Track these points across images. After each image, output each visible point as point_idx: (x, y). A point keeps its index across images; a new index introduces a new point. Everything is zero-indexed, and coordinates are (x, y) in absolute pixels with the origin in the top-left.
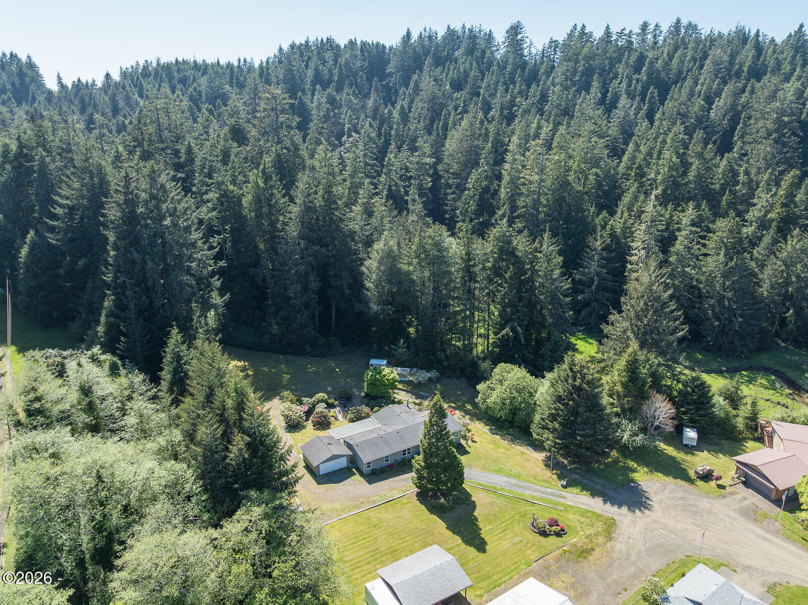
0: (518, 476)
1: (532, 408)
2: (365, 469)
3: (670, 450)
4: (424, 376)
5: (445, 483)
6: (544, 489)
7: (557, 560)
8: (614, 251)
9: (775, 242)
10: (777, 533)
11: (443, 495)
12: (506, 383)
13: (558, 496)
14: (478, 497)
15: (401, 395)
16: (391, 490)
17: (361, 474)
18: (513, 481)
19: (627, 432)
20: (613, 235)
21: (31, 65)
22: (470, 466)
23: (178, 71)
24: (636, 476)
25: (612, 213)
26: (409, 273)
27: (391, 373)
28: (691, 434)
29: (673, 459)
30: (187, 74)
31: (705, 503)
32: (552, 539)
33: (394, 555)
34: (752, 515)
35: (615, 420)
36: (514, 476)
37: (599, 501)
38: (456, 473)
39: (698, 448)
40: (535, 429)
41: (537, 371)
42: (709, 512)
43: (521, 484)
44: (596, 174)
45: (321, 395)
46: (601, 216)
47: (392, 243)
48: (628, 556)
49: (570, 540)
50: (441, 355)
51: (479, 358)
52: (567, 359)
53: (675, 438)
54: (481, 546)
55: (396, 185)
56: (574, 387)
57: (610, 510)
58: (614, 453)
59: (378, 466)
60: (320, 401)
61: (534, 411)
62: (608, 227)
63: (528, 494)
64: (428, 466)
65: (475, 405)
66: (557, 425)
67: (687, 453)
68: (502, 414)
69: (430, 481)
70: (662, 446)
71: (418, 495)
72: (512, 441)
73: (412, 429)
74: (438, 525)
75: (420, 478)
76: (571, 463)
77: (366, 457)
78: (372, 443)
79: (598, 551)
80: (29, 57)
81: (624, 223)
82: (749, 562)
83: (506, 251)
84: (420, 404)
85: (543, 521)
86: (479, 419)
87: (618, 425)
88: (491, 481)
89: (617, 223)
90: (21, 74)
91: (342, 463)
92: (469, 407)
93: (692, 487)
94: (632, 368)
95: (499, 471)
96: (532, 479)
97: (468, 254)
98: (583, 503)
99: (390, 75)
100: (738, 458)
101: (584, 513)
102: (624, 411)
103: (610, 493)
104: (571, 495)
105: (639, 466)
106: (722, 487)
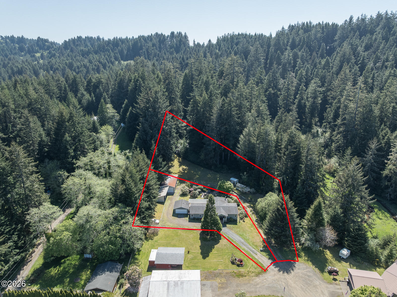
0: (247, 240)
3: (329, 255)
4: (247, 189)
6: (251, 248)
7: (227, 273)
11: (210, 235)
13: (254, 253)
14: (223, 241)
16: (194, 226)
17: (189, 218)
18: (242, 241)
21: (186, 37)
23: (237, 38)
24: (298, 259)
28: (345, 252)
29: (326, 260)
30: (240, 40)
31: (317, 282)
32: (234, 266)
36: (244, 239)
37: (270, 262)
39: (346, 260)
42: (315, 286)
43: (245, 243)
45: (200, 186)
48: (257, 285)
49: (241, 270)
54: (206, 257)
59: (196, 217)
60: (199, 188)
63: (242, 247)
67: (336, 260)
70: (328, 252)
71: (201, 232)
74: (198, 244)
76: (275, 243)
77: (192, 212)
79: (247, 277)
80: (185, 33)
85: (237, 259)
88: (234, 237)
90: (181, 41)
93: (319, 274)
95: (241, 236)
96: (251, 243)
98: (262, 260)
99: (336, 41)
101: (258, 263)
103: (278, 261)
104: (260, 254)
105: (305, 256)
106: (335, 280)
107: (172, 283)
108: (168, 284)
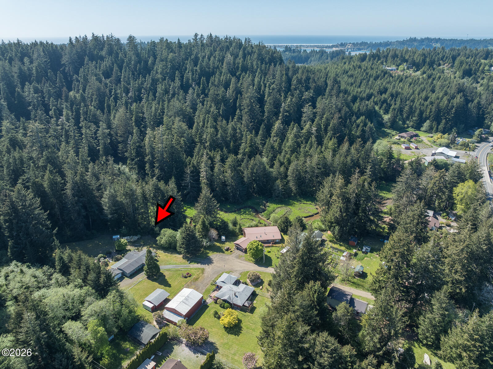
0: (176, 264)
1: (176, 242)
2: (128, 275)
3: (218, 244)
5: (155, 272)
6: (184, 266)
7: (190, 283)
8: (195, 172)
9: (248, 161)
10: (243, 260)
11: (155, 276)
12: (166, 236)
13: (188, 266)
14: (166, 273)
15: (129, 247)
16: (138, 279)
17: (127, 277)
18: (174, 266)
19: (205, 243)
20: (194, 166)
22: (161, 265)
24: (209, 255)
25: (192, 156)
26: (121, 202)
27: (124, 240)
28: (223, 238)
29: (219, 247)
31: (227, 257)
32: (188, 278)
33: (147, 295)
34: (238, 257)
35: (201, 240)
36: (174, 264)
37: (200, 264)
38: (157, 268)
39: (226, 241)
40: (178, 248)
41: (175, 228)
42: (228, 259)
43: (177, 266)
44: (184, 140)
45: (100, 255)
46: (188, 159)
47: (112, 191)
48: (208, 276)
49: (193, 277)
50: (139, 228)
51: (154, 227)
52: (184, 226)
53: (219, 240)
54: (169, 286)
55: (91, 142)
56: (187, 234)
57: (203, 266)
58: (202, 249)
59: (132, 273)
60: (101, 257)
61: (177, 242)
62: (191, 163)
63: (179, 268)
64: (149, 269)
65: (157, 244)
66: (184, 246)
67: (223, 244)
68: (167, 246)
69: (150, 273)
70: (216, 243)
71: (147, 278)
72: (171, 253)
73: (140, 258)
74: (156, 284)
75: (147, 272)
76: (190, 256)
77: (128, 271)
78: (128, 266)
79: (200, 277)
81: (197, 161)
82: (236, 269)
83: (157, 189)
84: (137, 249)
85: (185, 274)
86: (159, 249)
87: (202, 241)
88: (168, 268)
89: (194, 161)
91: (120, 275)
92: (154, 246)
93: (224, 254)
94: (203, 223)
95: (170, 264)
96: (180, 264)
97: (143, 192)
98: (195, 266)
99: (64, 65)
100: (235, 242)
101: (196, 269)
102: (203, 236)
103: (202, 261)
104: (191, 265)
105: (210, 251)
106: (231, 252)
107: (185, 301)
108: (183, 302)
